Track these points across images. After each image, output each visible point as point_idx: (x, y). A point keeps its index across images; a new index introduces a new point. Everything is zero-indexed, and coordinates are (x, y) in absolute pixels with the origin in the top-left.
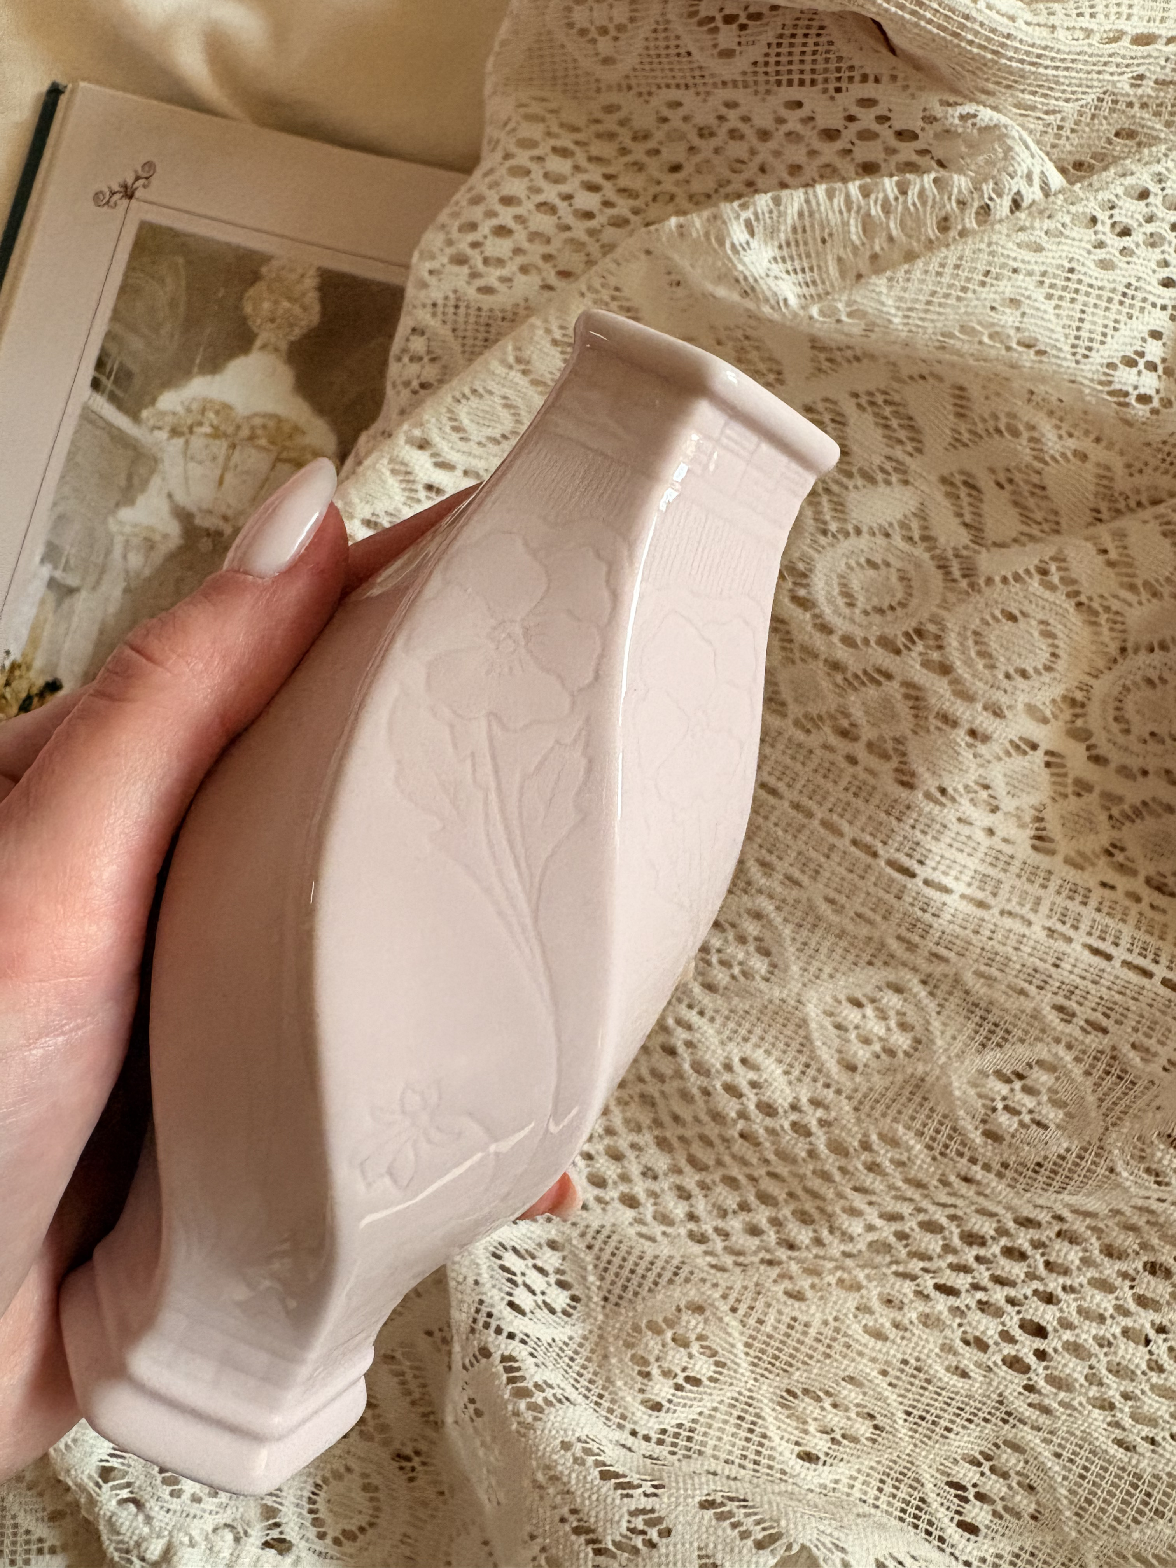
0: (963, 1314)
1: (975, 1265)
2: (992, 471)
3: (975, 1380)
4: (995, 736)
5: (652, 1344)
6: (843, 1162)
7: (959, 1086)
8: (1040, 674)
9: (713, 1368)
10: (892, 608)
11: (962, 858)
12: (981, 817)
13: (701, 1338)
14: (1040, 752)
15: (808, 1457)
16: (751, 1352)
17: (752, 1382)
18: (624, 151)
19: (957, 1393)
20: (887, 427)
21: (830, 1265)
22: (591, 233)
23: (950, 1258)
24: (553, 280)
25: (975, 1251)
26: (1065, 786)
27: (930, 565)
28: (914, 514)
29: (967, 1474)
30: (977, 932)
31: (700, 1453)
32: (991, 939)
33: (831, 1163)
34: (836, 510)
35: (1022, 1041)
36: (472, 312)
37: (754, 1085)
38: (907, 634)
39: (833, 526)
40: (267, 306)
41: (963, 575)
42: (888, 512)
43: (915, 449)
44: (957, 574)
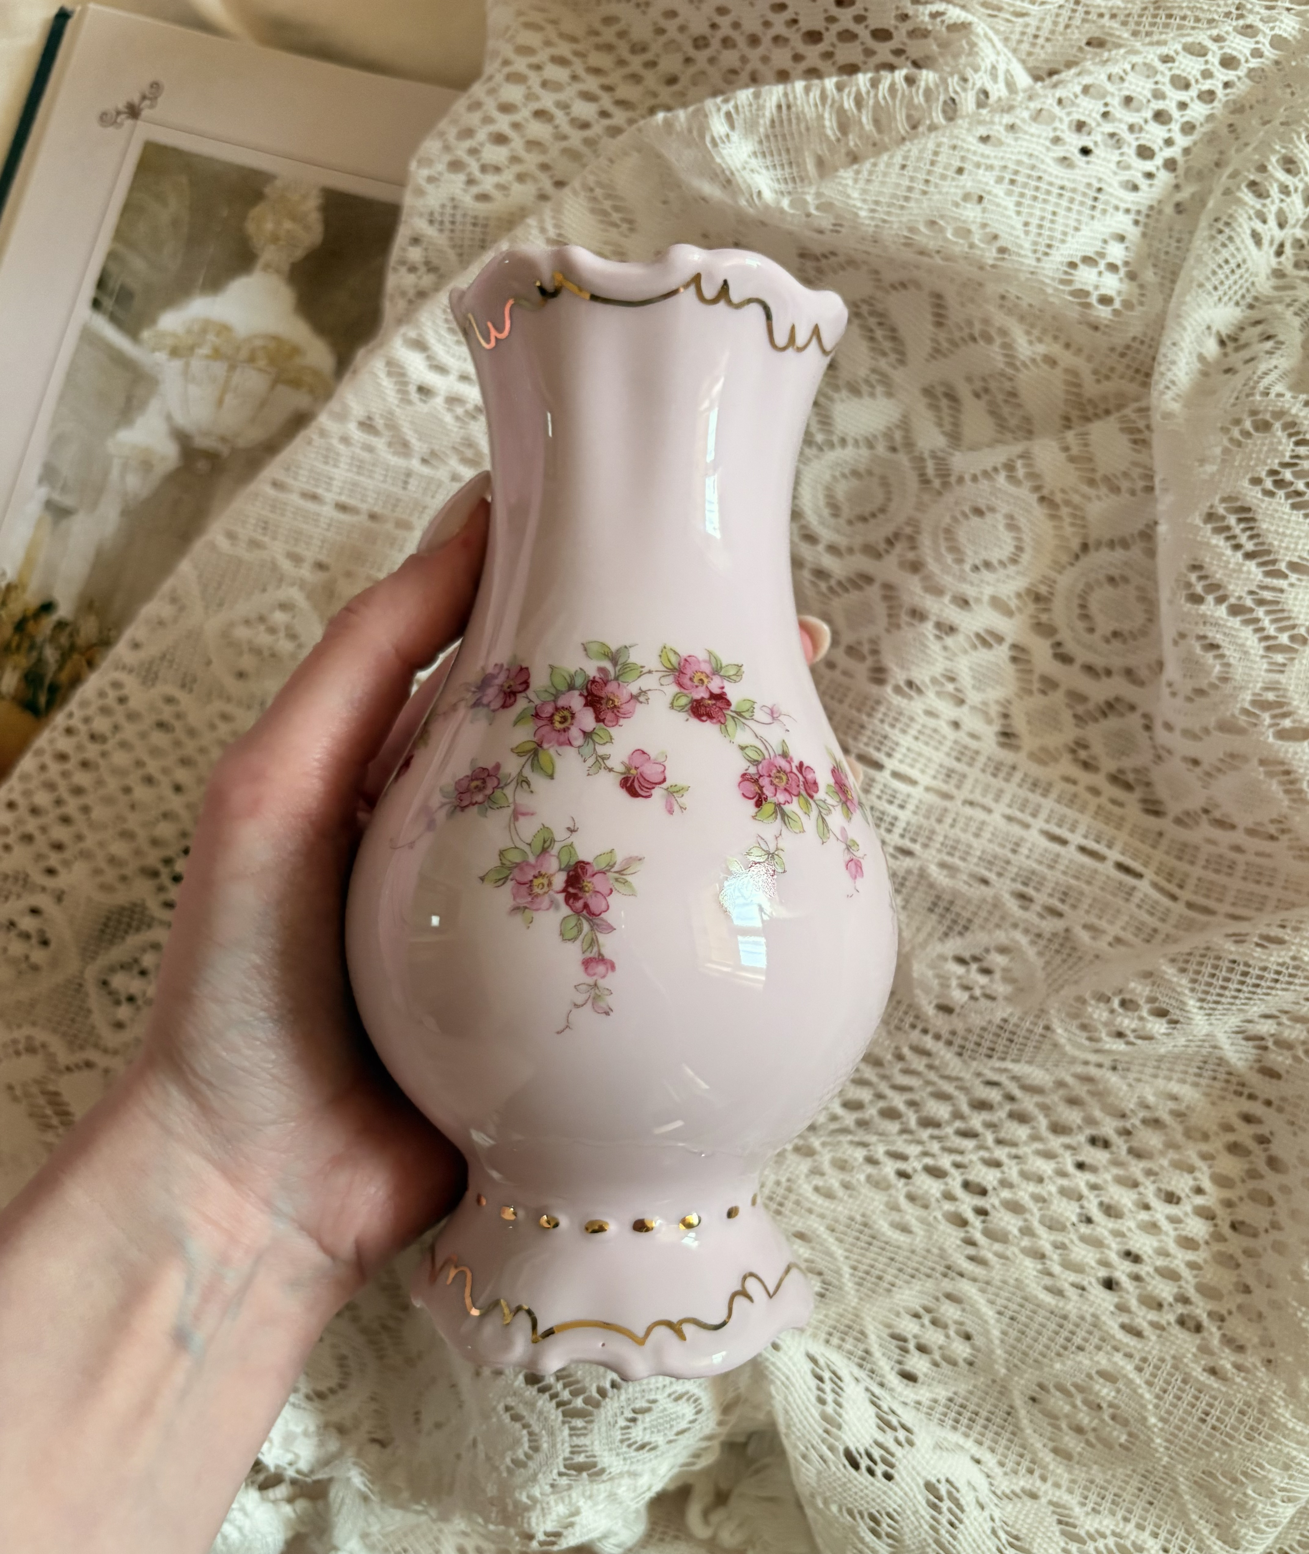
2: (970, 381)
3: (916, 1234)
4: (961, 629)
8: (1004, 566)
10: (872, 515)
11: (927, 751)
12: (947, 710)
14: (1005, 646)
18: (621, 63)
22: (587, 142)
24: (548, 189)
26: (1030, 682)
28: (897, 426)
29: (908, 1326)
30: (939, 821)
32: (952, 827)
35: (982, 929)
36: (469, 220)
38: (886, 538)
39: (819, 439)
40: (270, 226)
41: (937, 476)
42: (872, 424)
43: (898, 361)
44: (931, 475)
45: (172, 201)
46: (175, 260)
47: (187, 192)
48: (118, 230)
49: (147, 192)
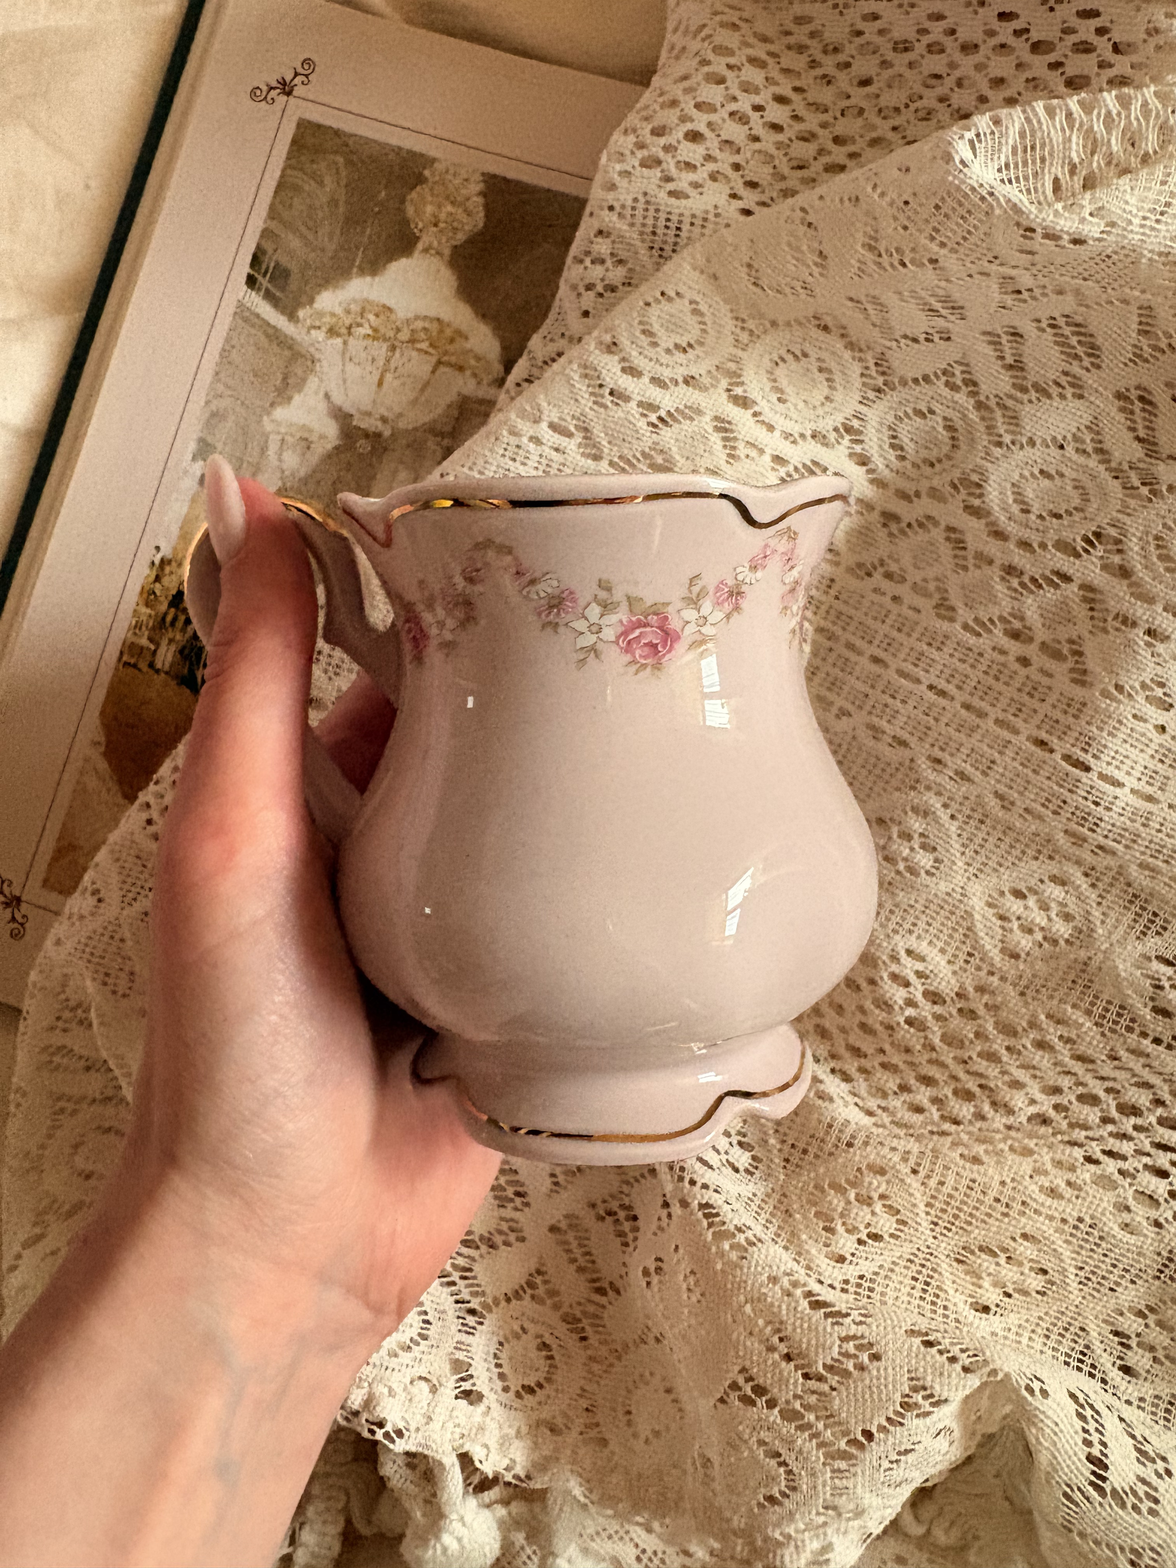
0: (1133, 1177)
1: (1135, 1134)
3: (1146, 1237)
4: (1173, 637)
5: (835, 1202)
6: (1012, 1042)
7: (1124, 967)
9: (895, 1225)
10: (1069, 513)
12: (1156, 715)
13: (883, 1197)
15: (980, 1308)
16: (933, 1212)
17: (931, 1240)
19: (1128, 1250)
20: (1066, 345)
21: (999, 1136)
22: (780, 146)
23: (1110, 1128)
24: (740, 189)
25: (1133, 1120)
27: (1105, 476)
29: (1132, 1325)
32: (1160, 832)
33: (999, 1043)
34: (1010, 424)
36: (663, 216)
37: (919, 974)
39: (1007, 439)
40: (429, 209)
41: (1143, 484)
42: (1062, 425)
43: (1092, 364)
44: (1136, 482)
45: (328, 180)
46: (331, 239)
47: (344, 174)
48: (272, 208)
49: (301, 169)
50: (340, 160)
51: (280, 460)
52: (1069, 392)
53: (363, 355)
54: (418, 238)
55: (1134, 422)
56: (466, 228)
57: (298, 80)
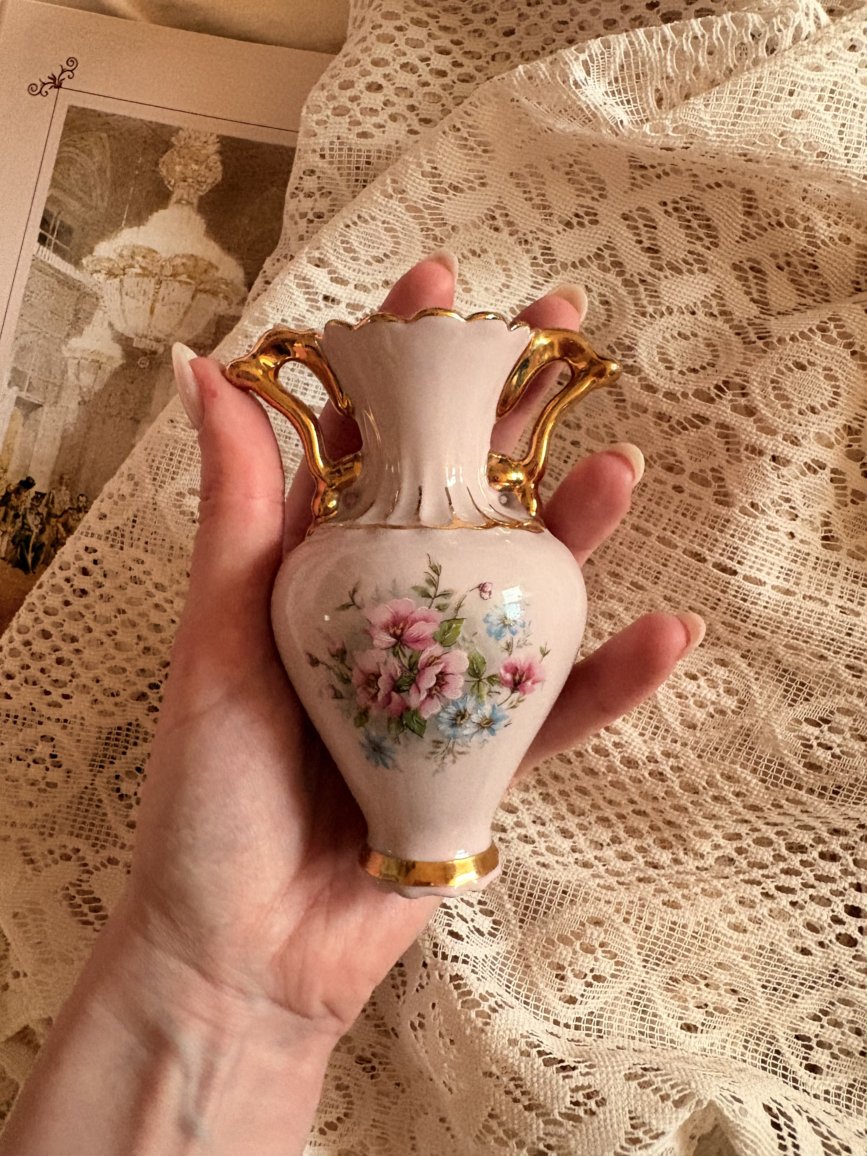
0: (802, 908)
1: (801, 869)
2: (774, 256)
3: (816, 956)
4: (794, 460)
5: (564, 953)
6: (695, 798)
7: (780, 732)
8: (826, 409)
9: (614, 967)
10: (703, 368)
11: (771, 557)
12: (785, 524)
13: (602, 945)
14: (827, 471)
15: (689, 1028)
16: (643, 952)
17: (644, 975)
18: (466, 21)
19: (802, 968)
20: (689, 227)
21: (693, 879)
22: (444, 87)
23: (782, 865)
24: (417, 127)
25: (800, 857)
26: (846, 495)
27: (729, 333)
28: (713, 295)
29: (810, 1028)
30: (786, 614)
31: (609, 1033)
32: (798, 618)
33: (685, 799)
34: (651, 296)
35: (824, 695)
37: (616, 745)
38: (718, 387)
39: (650, 309)
40: (178, 168)
41: (760, 338)
42: (693, 294)
43: (711, 243)
44: (754, 338)
45: (95, 152)
46: (103, 200)
47: (107, 145)
48: (53, 179)
49: (74, 146)
50: (104, 135)
51: (78, 378)
52: (696, 267)
53: (136, 289)
54: (172, 193)
55: (749, 287)
56: (209, 181)
57: (65, 75)
